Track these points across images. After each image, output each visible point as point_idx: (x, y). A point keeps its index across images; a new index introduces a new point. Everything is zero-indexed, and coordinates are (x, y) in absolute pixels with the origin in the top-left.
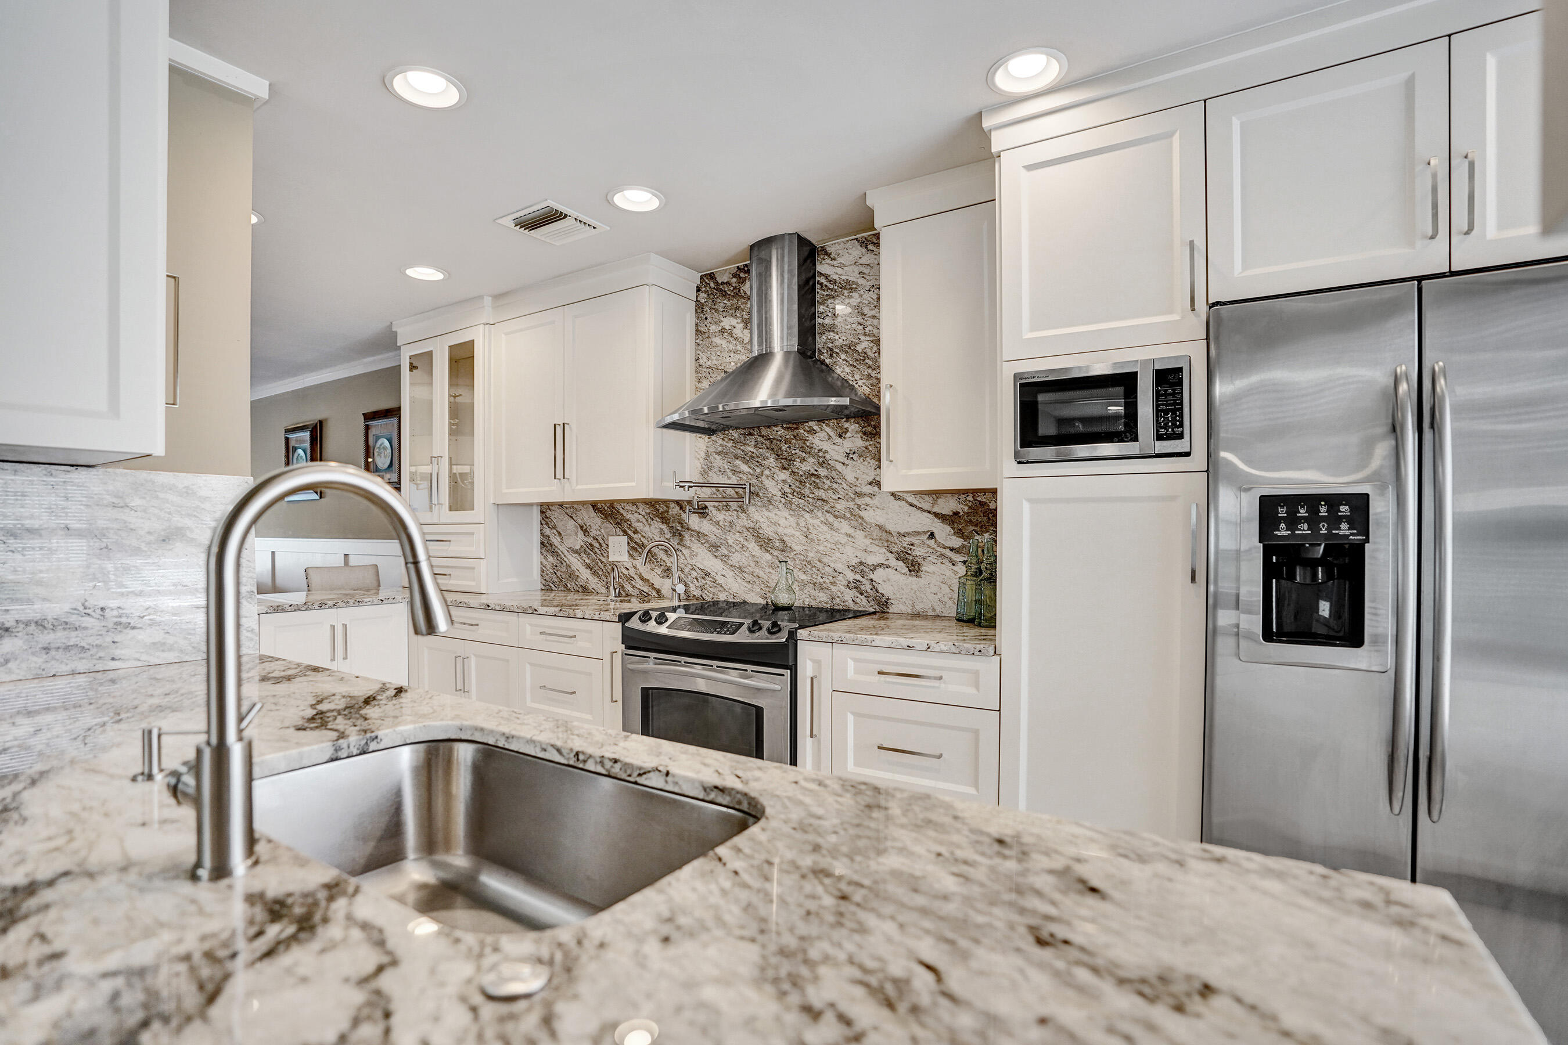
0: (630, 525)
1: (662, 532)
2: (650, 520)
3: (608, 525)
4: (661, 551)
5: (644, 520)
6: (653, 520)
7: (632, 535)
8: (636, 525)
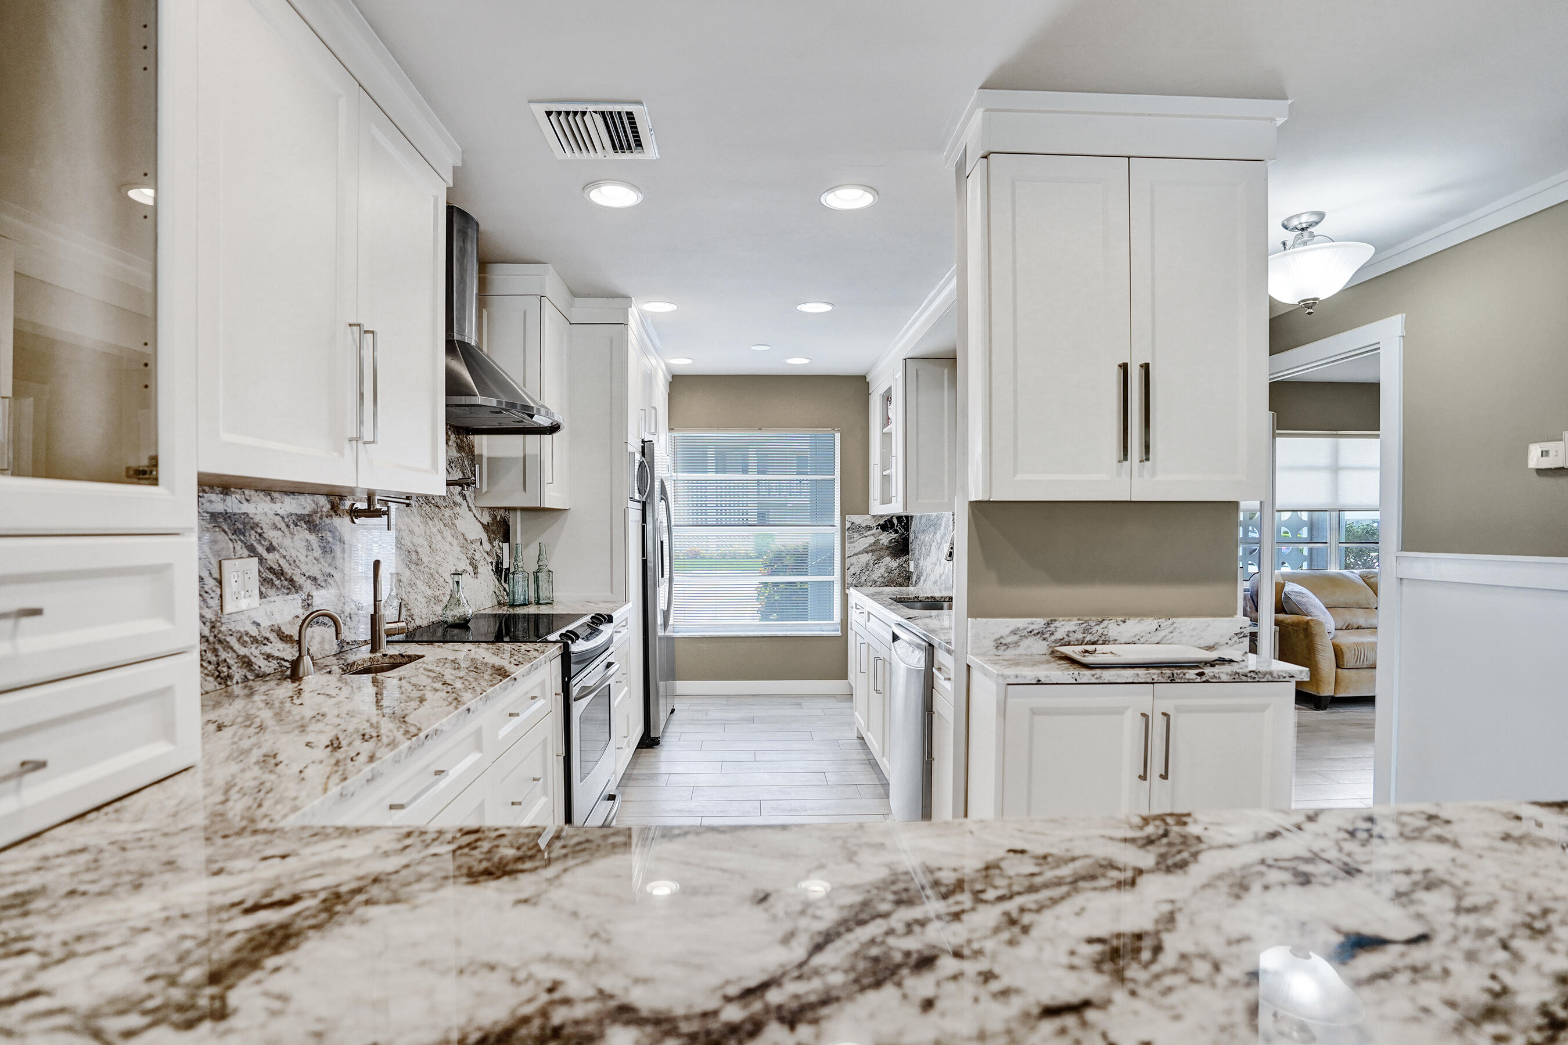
0: (260, 535)
1: (309, 548)
2: (292, 526)
3: (221, 536)
4: (309, 581)
5: (283, 526)
6: (296, 525)
7: (265, 554)
8: (271, 534)
